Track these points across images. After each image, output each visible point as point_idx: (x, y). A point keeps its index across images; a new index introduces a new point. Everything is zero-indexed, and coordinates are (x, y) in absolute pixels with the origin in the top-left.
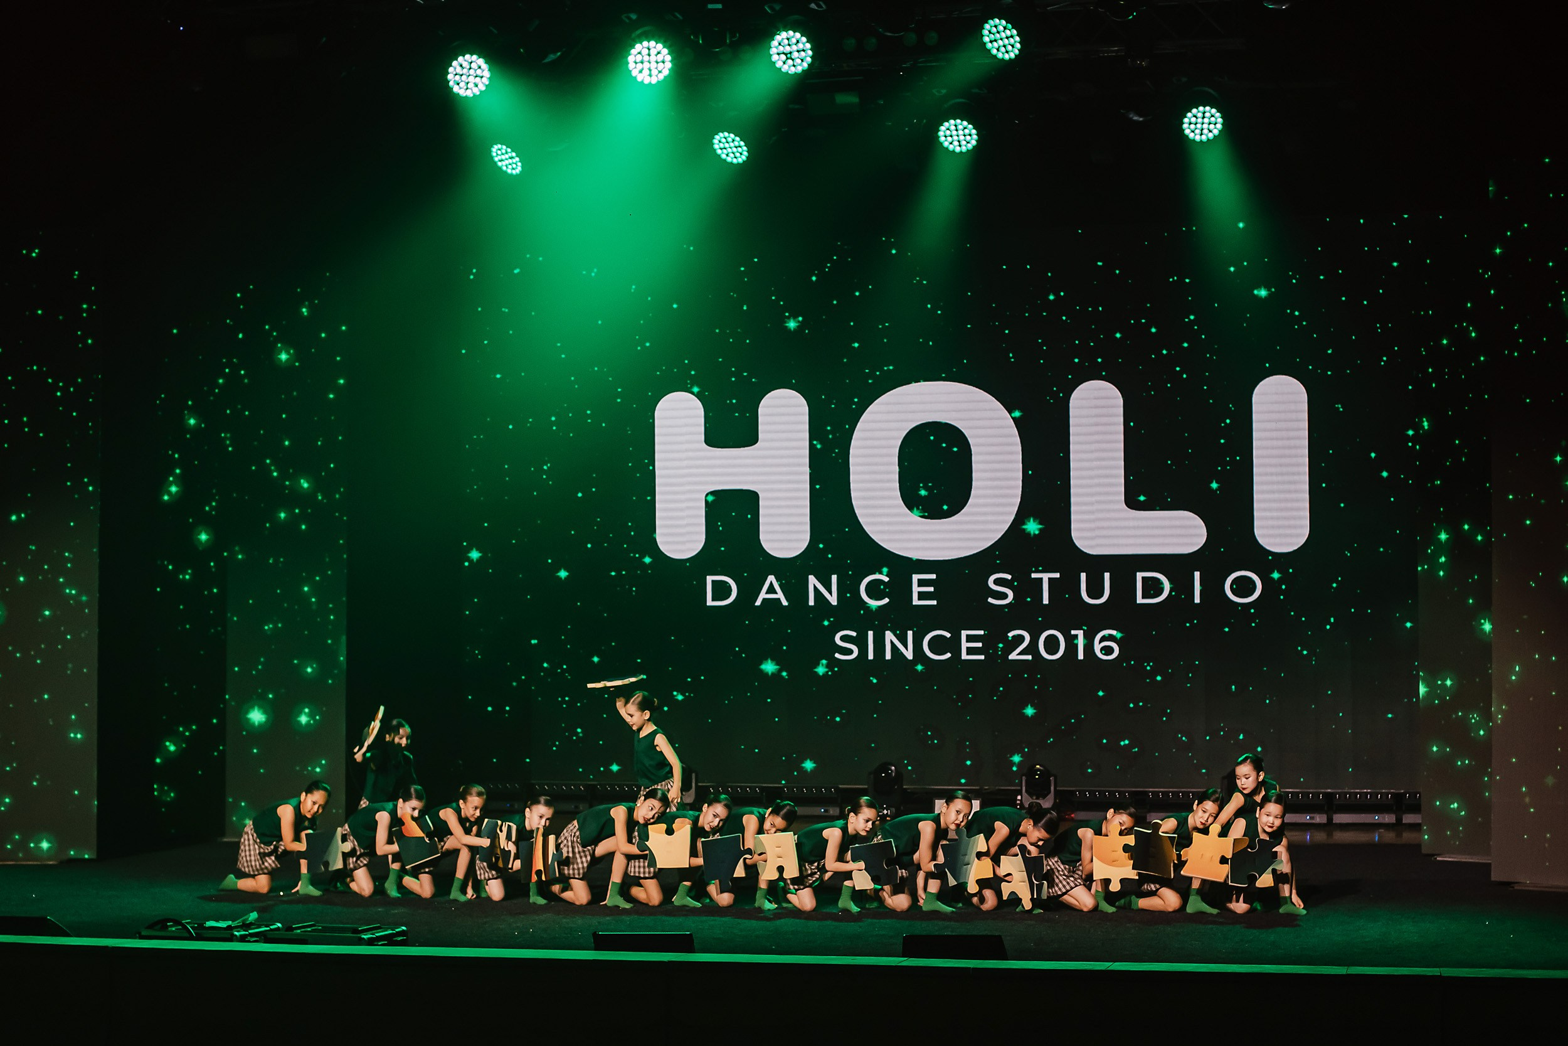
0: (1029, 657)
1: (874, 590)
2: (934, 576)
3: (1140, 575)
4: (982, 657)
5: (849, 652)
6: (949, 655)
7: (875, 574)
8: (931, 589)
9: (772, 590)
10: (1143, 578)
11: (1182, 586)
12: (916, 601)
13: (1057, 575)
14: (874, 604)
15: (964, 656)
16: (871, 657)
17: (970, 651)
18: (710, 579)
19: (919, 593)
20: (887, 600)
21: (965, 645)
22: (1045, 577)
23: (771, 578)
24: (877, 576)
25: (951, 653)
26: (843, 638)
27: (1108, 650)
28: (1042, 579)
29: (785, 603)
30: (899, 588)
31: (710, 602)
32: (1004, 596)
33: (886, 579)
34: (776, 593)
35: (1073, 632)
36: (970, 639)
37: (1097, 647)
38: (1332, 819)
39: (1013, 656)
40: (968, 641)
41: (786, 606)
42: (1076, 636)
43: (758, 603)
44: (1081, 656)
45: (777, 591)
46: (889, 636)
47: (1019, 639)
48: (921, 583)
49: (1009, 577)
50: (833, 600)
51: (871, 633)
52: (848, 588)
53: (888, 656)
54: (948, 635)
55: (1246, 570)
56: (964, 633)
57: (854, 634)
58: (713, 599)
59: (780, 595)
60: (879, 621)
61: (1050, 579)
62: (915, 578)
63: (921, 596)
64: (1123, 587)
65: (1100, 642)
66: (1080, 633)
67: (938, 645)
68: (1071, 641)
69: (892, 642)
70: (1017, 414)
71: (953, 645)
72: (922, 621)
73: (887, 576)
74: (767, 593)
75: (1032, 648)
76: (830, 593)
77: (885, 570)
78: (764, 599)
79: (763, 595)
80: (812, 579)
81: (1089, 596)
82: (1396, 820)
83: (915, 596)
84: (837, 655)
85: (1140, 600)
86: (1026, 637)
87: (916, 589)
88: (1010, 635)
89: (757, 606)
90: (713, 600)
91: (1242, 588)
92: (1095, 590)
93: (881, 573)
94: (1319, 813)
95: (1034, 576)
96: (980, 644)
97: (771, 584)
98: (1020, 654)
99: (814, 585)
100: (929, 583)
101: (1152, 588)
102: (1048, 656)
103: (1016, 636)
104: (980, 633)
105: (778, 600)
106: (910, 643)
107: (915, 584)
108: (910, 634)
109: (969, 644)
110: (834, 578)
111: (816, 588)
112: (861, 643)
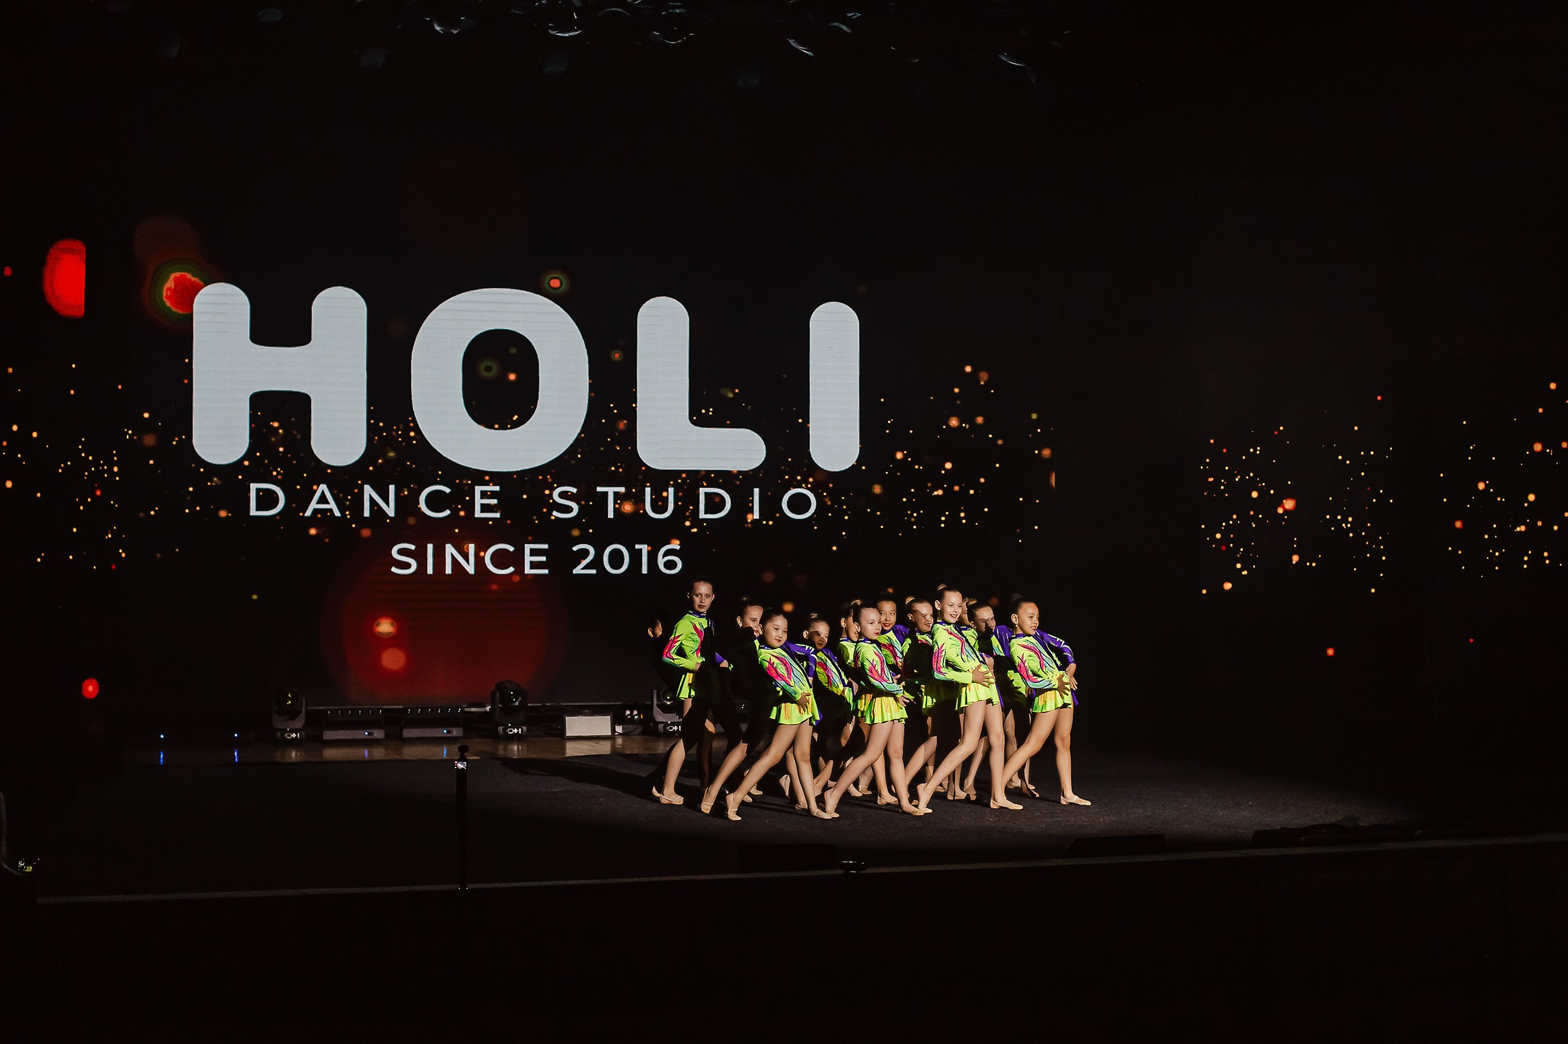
0: (594, 572)
1: (435, 501)
2: (497, 488)
3: (703, 490)
4: (546, 571)
5: (407, 566)
6: (511, 569)
7: (435, 483)
8: (495, 501)
9: (323, 499)
10: (706, 493)
11: (741, 502)
12: (478, 514)
14: (434, 515)
15: (528, 570)
16: (430, 571)
17: (534, 565)
18: (253, 486)
19: (482, 505)
20: (448, 512)
21: (528, 559)
22: (611, 491)
23: (323, 487)
24: (438, 487)
25: (514, 567)
26: (401, 552)
27: (670, 565)
28: (607, 492)
29: (337, 514)
30: (461, 500)
31: (253, 512)
32: (569, 509)
33: (447, 490)
34: (329, 503)
35: (637, 547)
37: (661, 561)
39: (577, 570)
40: (531, 555)
41: (338, 517)
42: (641, 550)
43: (309, 512)
44: (645, 570)
45: (329, 501)
46: (450, 549)
47: (584, 553)
48: (484, 495)
49: (574, 490)
50: (390, 512)
51: (430, 547)
52: (406, 501)
53: (448, 571)
54: (511, 549)
55: (801, 486)
56: (528, 547)
57: (413, 547)
59: (332, 505)
60: (439, 533)
61: (615, 493)
62: (478, 489)
63: (485, 508)
64: (686, 501)
65: (663, 557)
66: (644, 548)
67: (500, 559)
68: (636, 556)
69: (453, 556)
70: (584, 324)
71: (516, 559)
72: (483, 534)
73: (448, 486)
74: (319, 501)
75: (597, 563)
76: (387, 503)
77: (446, 480)
78: (315, 511)
79: (313, 505)
80: (368, 490)
81: (655, 510)
83: (478, 508)
84: (395, 569)
85: (702, 514)
86: (590, 550)
87: (479, 501)
88: (575, 549)
89: (307, 517)
90: (257, 510)
91: (799, 503)
92: (659, 504)
93: (443, 483)
95: (599, 489)
96: (544, 559)
97: (323, 493)
98: (583, 568)
99: (370, 495)
100: (493, 495)
101: (714, 503)
102: (612, 570)
103: (579, 550)
104: (546, 546)
105: (331, 510)
106: (472, 558)
107: (477, 495)
108: (472, 547)
109: (533, 557)
110: (391, 487)
111: (372, 498)
112: (420, 556)
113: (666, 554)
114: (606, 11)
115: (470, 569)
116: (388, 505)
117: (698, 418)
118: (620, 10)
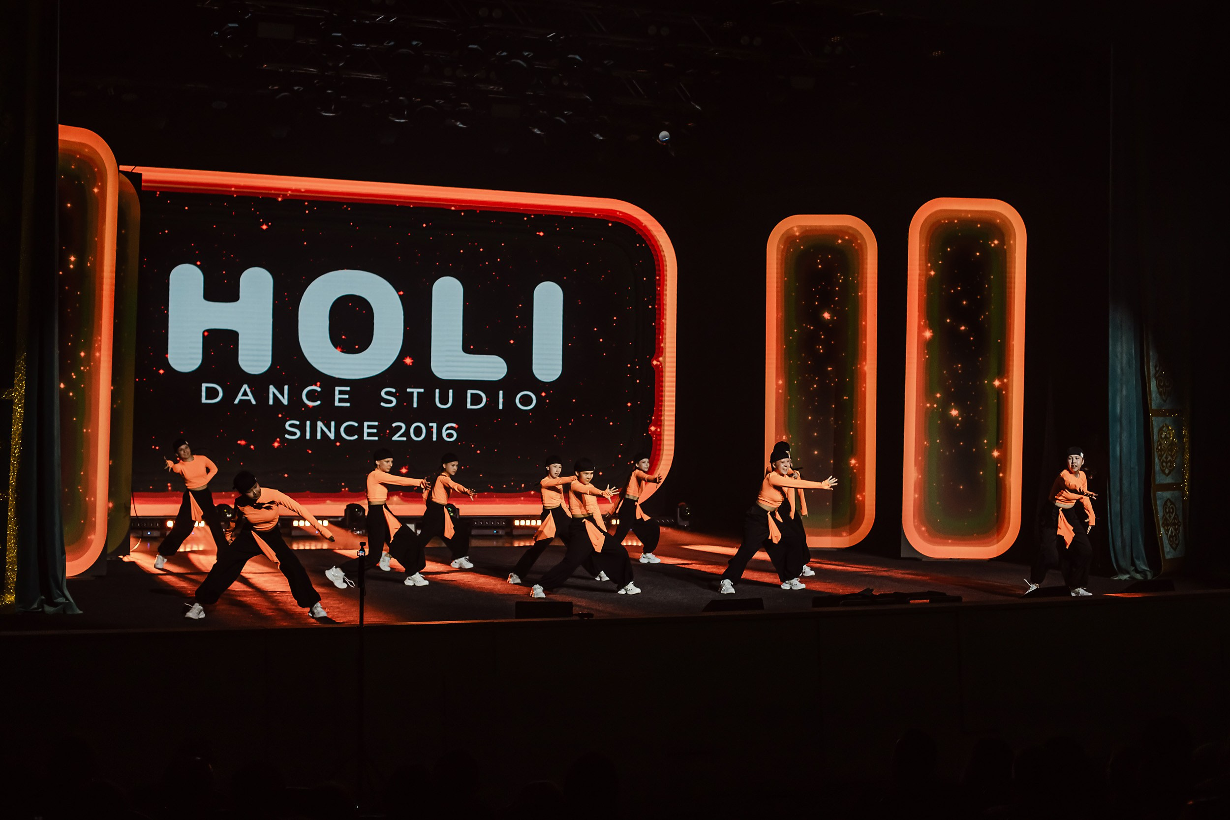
0: (405, 439)
1: (311, 396)
2: (348, 389)
3: (469, 392)
4: (376, 438)
5: (294, 434)
6: (356, 437)
7: (312, 385)
8: (347, 396)
9: (245, 394)
10: (471, 393)
11: (492, 399)
12: (337, 404)
13: (422, 390)
14: (311, 404)
15: (366, 438)
16: (308, 437)
17: (369, 434)
18: (204, 386)
19: (339, 398)
20: (319, 403)
21: (366, 430)
22: (415, 391)
23: (245, 387)
24: (313, 387)
25: (357, 435)
26: (291, 426)
27: (450, 435)
28: (413, 393)
29: (254, 402)
30: (327, 395)
31: (204, 401)
32: (390, 402)
33: (319, 389)
34: (248, 396)
35: (431, 424)
36: (369, 427)
37: (444, 436)
39: (395, 438)
41: (254, 405)
42: (432, 427)
43: (236, 402)
44: (435, 439)
45: (249, 394)
46: (320, 424)
47: (400, 428)
48: (341, 392)
49: (394, 390)
50: (285, 402)
51: (308, 423)
52: (295, 396)
53: (319, 437)
54: (356, 425)
55: (527, 391)
56: (366, 424)
57: (298, 423)
58: (206, 399)
59: (250, 397)
60: (314, 415)
61: (418, 393)
62: (337, 389)
63: (341, 400)
64: (460, 399)
66: (434, 425)
67: (350, 431)
68: (429, 430)
69: (321, 428)
70: (401, 293)
71: (359, 431)
72: (340, 416)
73: (320, 387)
74: (243, 395)
75: (406, 434)
76: (283, 396)
77: (318, 384)
78: (241, 400)
79: (240, 397)
80: (272, 389)
81: (441, 403)
83: (336, 400)
84: (287, 436)
85: (469, 406)
86: (402, 426)
87: (337, 396)
88: (394, 425)
89: (236, 404)
91: (526, 400)
92: (444, 400)
93: (316, 385)
95: (409, 390)
96: (375, 431)
97: (245, 390)
98: (399, 437)
99: (273, 392)
100: (346, 392)
101: (476, 399)
102: (415, 438)
103: (396, 426)
104: (376, 423)
105: (249, 401)
106: (333, 429)
107: (337, 393)
108: (333, 423)
109: (369, 430)
110: (286, 387)
111: (274, 394)
112: (302, 428)
113: (447, 430)
117: (466, 349)
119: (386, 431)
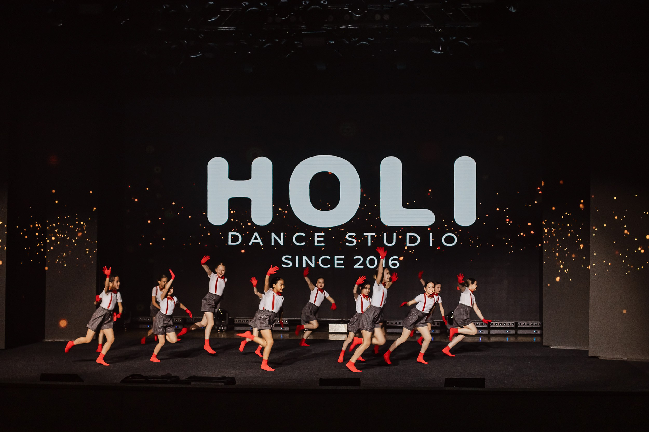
0: (363, 267)
1: (299, 239)
2: (323, 234)
3: (408, 235)
4: (343, 267)
5: (288, 264)
6: (329, 266)
7: (299, 232)
8: (323, 239)
9: (256, 239)
10: (409, 236)
11: (425, 240)
12: (316, 244)
14: (299, 244)
16: (297, 266)
17: (338, 264)
18: (230, 234)
19: (317, 240)
20: (304, 243)
21: (336, 262)
22: (369, 235)
23: (256, 234)
24: (300, 234)
25: (330, 265)
26: (286, 259)
27: (394, 265)
28: (368, 236)
29: (261, 244)
30: (309, 239)
31: (230, 243)
32: (352, 242)
33: (304, 235)
34: (258, 240)
37: (390, 263)
38: (490, 332)
39: (356, 266)
40: (337, 260)
45: (258, 239)
46: (305, 258)
47: (359, 260)
48: (318, 236)
49: (354, 234)
50: (282, 243)
51: (297, 257)
52: (288, 239)
53: (304, 266)
54: (329, 258)
55: (450, 233)
56: (336, 257)
57: (290, 257)
58: (232, 242)
59: (259, 241)
60: (300, 252)
61: (371, 236)
62: (316, 234)
63: (319, 242)
64: (401, 239)
67: (325, 262)
69: (306, 260)
71: (331, 262)
72: (318, 252)
73: (304, 233)
74: (254, 240)
75: (364, 263)
76: (280, 240)
77: (303, 231)
78: (253, 243)
79: (252, 240)
80: (273, 235)
81: (388, 242)
82: (515, 332)
83: (316, 241)
84: (283, 265)
85: (408, 244)
86: (361, 259)
87: (316, 239)
88: (355, 258)
89: (250, 245)
91: (449, 240)
92: (390, 240)
94: (484, 330)
95: (365, 234)
96: (342, 262)
97: (256, 236)
98: (359, 266)
99: (274, 237)
100: (322, 236)
101: (413, 240)
102: (370, 266)
103: (357, 259)
104: (343, 257)
105: (259, 243)
106: (314, 261)
107: (316, 237)
108: (313, 257)
109: (338, 262)
110: (282, 234)
111: (274, 238)
112: (293, 260)
113: (392, 260)
114: (360, 43)
115: (313, 265)
116: (281, 240)
117: (405, 206)
118: (365, 43)
119: (349, 262)
